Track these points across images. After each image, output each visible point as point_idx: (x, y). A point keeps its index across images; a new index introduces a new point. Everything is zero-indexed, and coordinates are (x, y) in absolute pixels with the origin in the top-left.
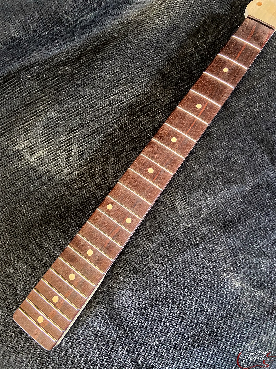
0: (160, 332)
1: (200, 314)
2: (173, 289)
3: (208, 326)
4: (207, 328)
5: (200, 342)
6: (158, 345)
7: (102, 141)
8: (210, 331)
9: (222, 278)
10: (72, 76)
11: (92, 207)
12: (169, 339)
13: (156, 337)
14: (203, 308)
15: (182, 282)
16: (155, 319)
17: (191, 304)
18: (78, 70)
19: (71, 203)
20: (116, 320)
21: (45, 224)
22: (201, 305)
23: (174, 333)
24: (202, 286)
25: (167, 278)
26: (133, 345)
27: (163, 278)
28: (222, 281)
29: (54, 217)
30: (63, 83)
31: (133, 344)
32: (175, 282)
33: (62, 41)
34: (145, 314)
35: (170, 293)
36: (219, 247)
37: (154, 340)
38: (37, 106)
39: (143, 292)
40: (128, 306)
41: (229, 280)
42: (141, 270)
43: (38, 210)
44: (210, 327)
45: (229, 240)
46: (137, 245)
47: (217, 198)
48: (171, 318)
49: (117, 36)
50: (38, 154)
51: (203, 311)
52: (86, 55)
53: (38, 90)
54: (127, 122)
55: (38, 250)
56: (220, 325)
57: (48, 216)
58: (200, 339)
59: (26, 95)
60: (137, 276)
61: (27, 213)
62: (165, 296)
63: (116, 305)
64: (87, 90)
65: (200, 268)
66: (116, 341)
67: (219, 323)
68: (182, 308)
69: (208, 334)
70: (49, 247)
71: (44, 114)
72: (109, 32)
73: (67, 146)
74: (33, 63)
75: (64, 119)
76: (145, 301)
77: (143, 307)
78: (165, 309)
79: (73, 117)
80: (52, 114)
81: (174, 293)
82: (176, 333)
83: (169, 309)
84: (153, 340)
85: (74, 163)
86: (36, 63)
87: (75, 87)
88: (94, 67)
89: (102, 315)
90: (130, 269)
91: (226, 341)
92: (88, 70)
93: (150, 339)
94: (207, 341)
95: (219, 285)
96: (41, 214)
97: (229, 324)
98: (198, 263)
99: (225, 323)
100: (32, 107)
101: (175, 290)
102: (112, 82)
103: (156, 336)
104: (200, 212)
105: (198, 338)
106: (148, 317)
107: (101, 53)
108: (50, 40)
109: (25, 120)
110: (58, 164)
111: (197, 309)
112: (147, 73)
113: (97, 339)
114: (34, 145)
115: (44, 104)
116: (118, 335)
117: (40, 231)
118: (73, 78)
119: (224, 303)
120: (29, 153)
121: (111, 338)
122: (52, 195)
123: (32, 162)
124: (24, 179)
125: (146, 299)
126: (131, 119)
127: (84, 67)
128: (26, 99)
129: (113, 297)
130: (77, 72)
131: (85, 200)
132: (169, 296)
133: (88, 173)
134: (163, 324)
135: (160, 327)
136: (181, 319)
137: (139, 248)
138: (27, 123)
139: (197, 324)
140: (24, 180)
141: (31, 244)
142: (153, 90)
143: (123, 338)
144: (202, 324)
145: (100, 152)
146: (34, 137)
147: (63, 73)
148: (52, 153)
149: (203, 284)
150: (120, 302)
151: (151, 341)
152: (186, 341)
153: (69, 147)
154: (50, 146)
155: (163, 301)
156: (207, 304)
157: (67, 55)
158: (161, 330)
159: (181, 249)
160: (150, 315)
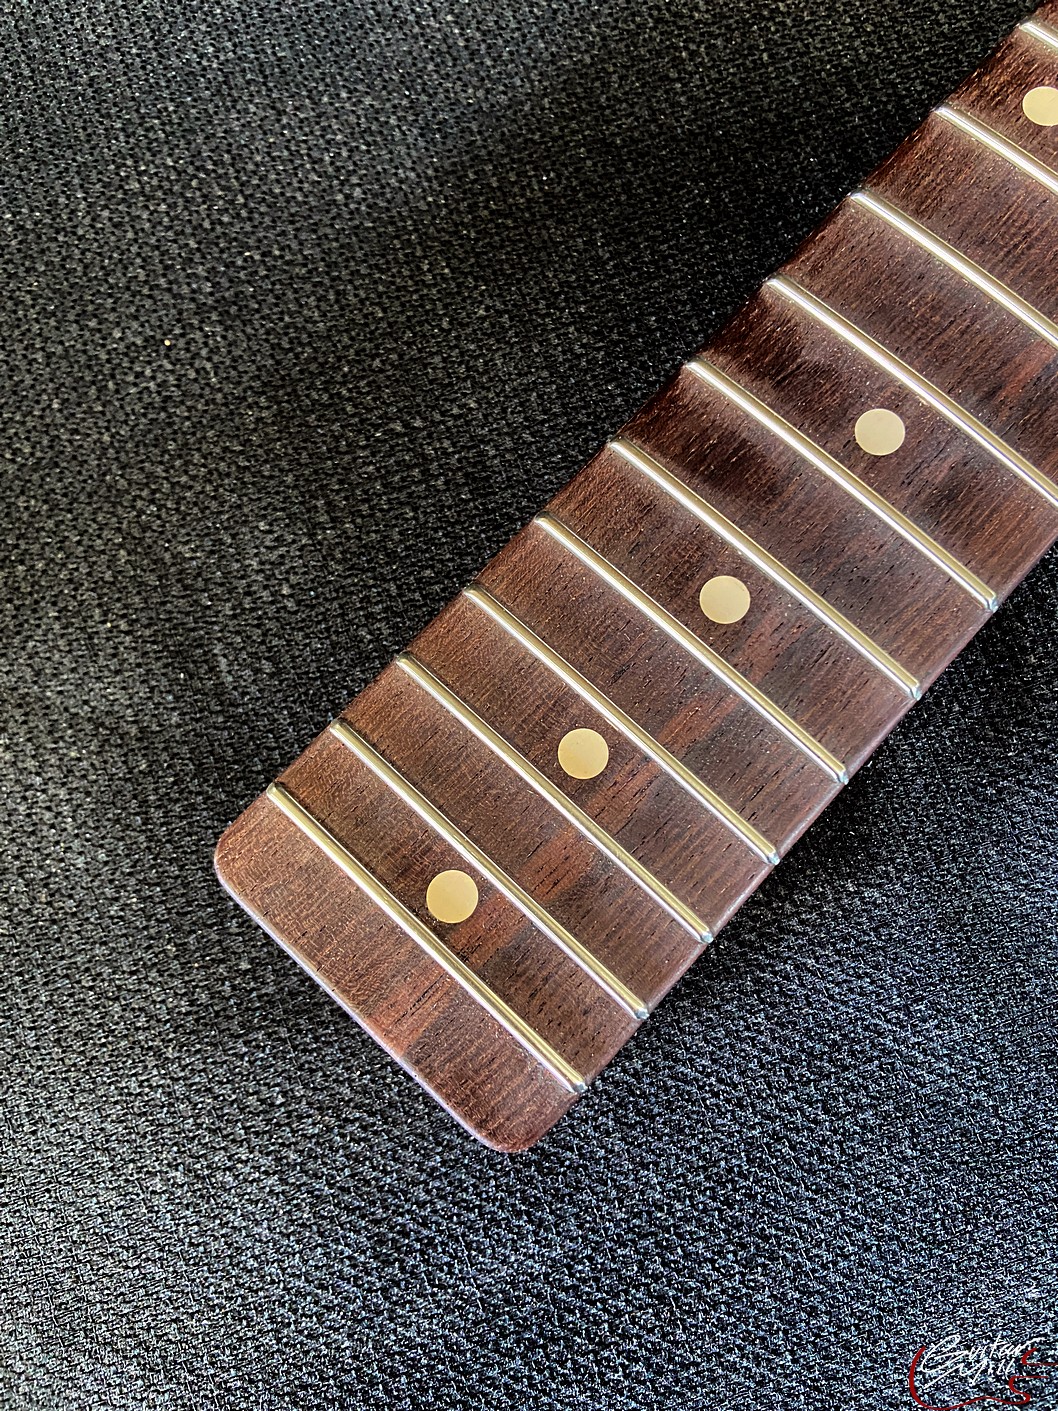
11: (825, 165)
19: (660, 127)
21: (461, 246)
29: (529, 209)
43: (403, 150)
55: (398, 427)
57: (481, 194)
61: (322, 160)
70: (485, 416)
96: (429, 180)
117: (416, 291)
131: (770, 110)
141: (345, 375)
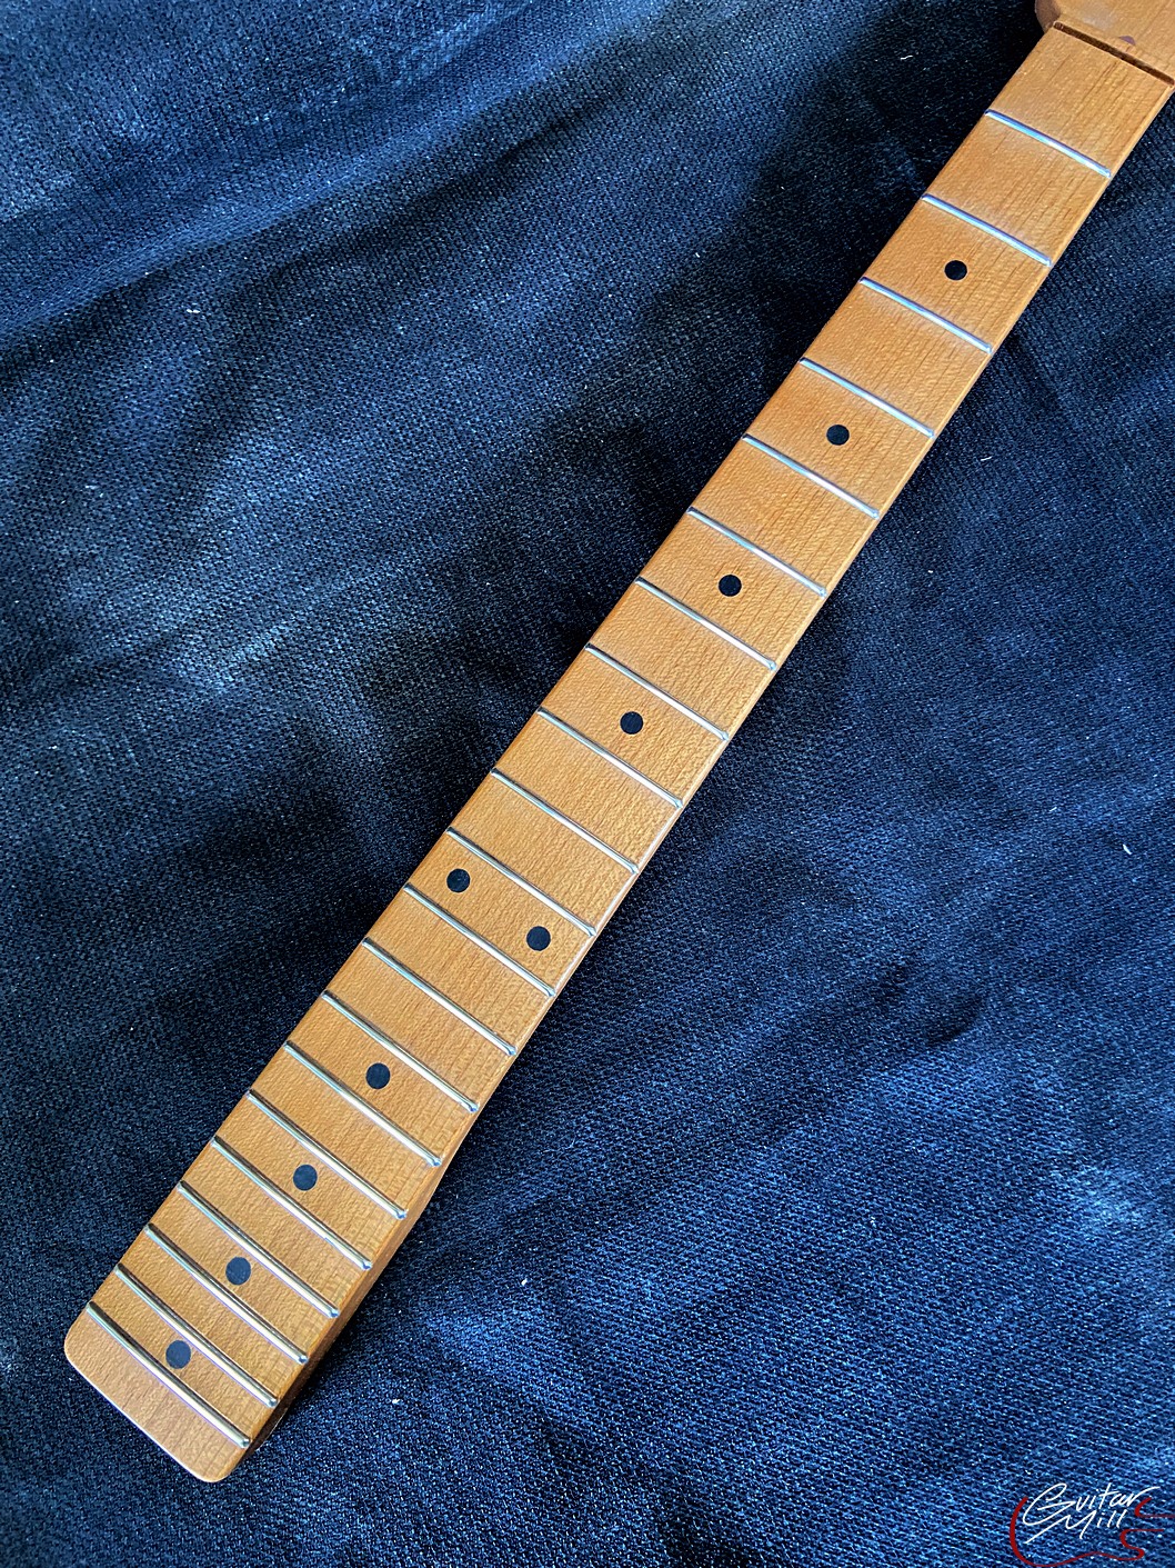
0: (783, 1412)
1: (951, 1338)
2: (835, 1232)
3: (983, 1386)
4: (981, 1394)
5: (951, 1454)
6: (773, 1466)
7: (521, 594)
8: (993, 1408)
9: (1046, 1187)
10: (380, 303)
12: (821, 1441)
13: (765, 1435)
14: (960, 1311)
15: (871, 1200)
16: (759, 1359)
17: (910, 1293)
18: (408, 276)
20: (598, 1360)
22: (955, 1301)
23: (839, 1417)
24: (958, 1217)
25: (809, 1183)
26: (668, 1468)
27: (793, 1186)
28: (1043, 1201)
30: (340, 337)
31: (671, 1459)
32: (844, 1201)
33: (330, 149)
34: (716, 1335)
35: (822, 1249)
36: (1031, 1054)
37: (758, 1447)
38: (233, 438)
39: (707, 1245)
40: (644, 1303)
41: (1073, 1197)
42: (701, 1150)
44: (991, 1392)
45: (1076, 1023)
46: (678, 1046)
47: (1020, 842)
48: (826, 1353)
49: (571, 118)
50: (247, 649)
51: (960, 1324)
52: (438, 209)
53: (233, 371)
54: (624, 507)
56: (1035, 1384)
58: (953, 1440)
59: (185, 393)
60: (681, 1178)
62: (799, 1260)
63: (594, 1297)
64: (446, 365)
65: (950, 1140)
66: (597, 1448)
67: (1031, 1373)
68: (875, 1315)
69: (985, 1420)
71: (266, 477)
72: (534, 101)
73: (369, 615)
74: (210, 251)
75: (351, 499)
76: (716, 1282)
77: (709, 1306)
78: (799, 1318)
79: (388, 487)
80: (301, 476)
81: (837, 1251)
82: (850, 1417)
83: (816, 1315)
84: (754, 1444)
85: (401, 688)
86: (220, 247)
87: (396, 356)
88: (474, 263)
89: (536, 1340)
90: (651, 1148)
91: (1058, 1450)
92: (449, 275)
93: (742, 1441)
94: (979, 1449)
95: (1030, 1214)
97: (1073, 1377)
98: (939, 1121)
99: (1057, 1373)
100: (209, 446)
101: (841, 1235)
102: (553, 327)
103: (764, 1430)
104: (948, 902)
105: (940, 1438)
106: (728, 1349)
107: (505, 195)
108: (278, 144)
109: (185, 505)
110: (333, 696)
111: (936, 1316)
112: (706, 286)
113: (519, 1438)
114: (224, 608)
115: (260, 429)
116: (604, 1421)
118: (384, 313)
119: (1050, 1289)
120: (204, 646)
121: (576, 1433)
122: (312, 827)
123: (222, 684)
124: (196, 759)
125: (720, 1275)
126: (643, 494)
127: (433, 260)
128: (187, 410)
129: (582, 1267)
130: (401, 286)
132: (817, 1262)
133: (464, 732)
134: (794, 1379)
135: (781, 1393)
136: (868, 1359)
137: (689, 1057)
138: (195, 517)
139: (938, 1377)
140: (196, 763)
142: (733, 363)
143: (629, 1434)
144: (959, 1378)
145: (512, 639)
146: (226, 574)
147: (342, 290)
148: (306, 646)
149: (961, 1209)
150: (610, 1285)
151: (744, 1450)
152: (891, 1450)
153: (381, 621)
154: (295, 615)
155: (794, 1281)
156: (977, 1294)
157: (355, 211)
158: (786, 1405)
159: (869, 1060)
160: (738, 1343)
